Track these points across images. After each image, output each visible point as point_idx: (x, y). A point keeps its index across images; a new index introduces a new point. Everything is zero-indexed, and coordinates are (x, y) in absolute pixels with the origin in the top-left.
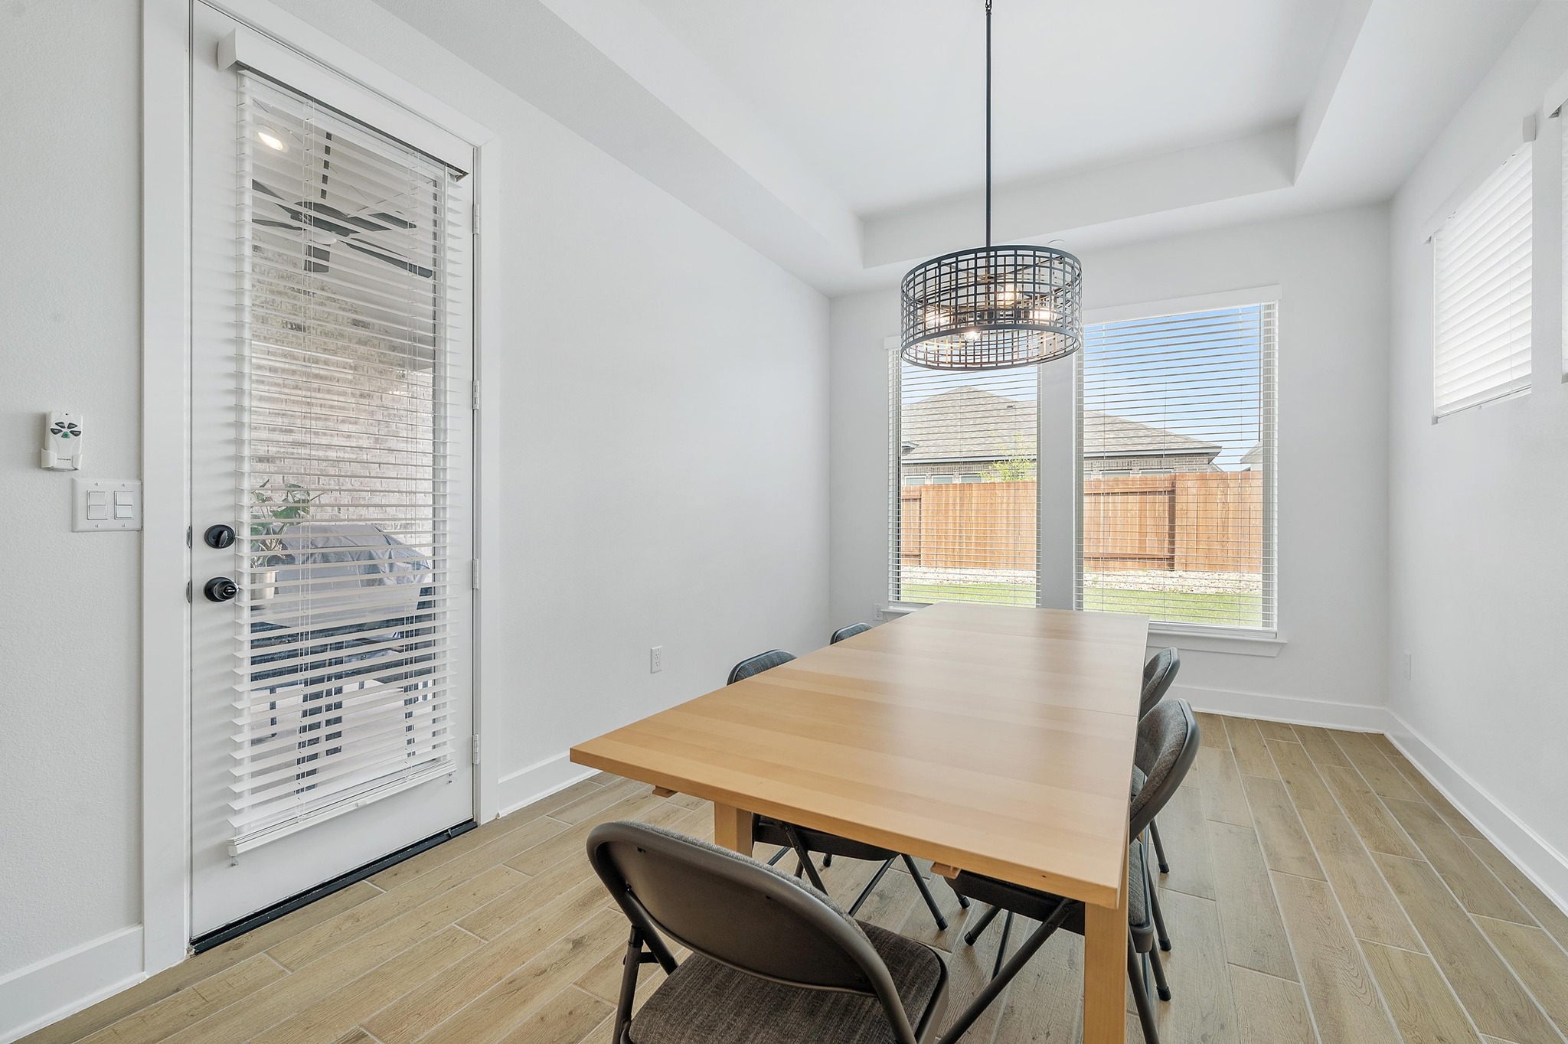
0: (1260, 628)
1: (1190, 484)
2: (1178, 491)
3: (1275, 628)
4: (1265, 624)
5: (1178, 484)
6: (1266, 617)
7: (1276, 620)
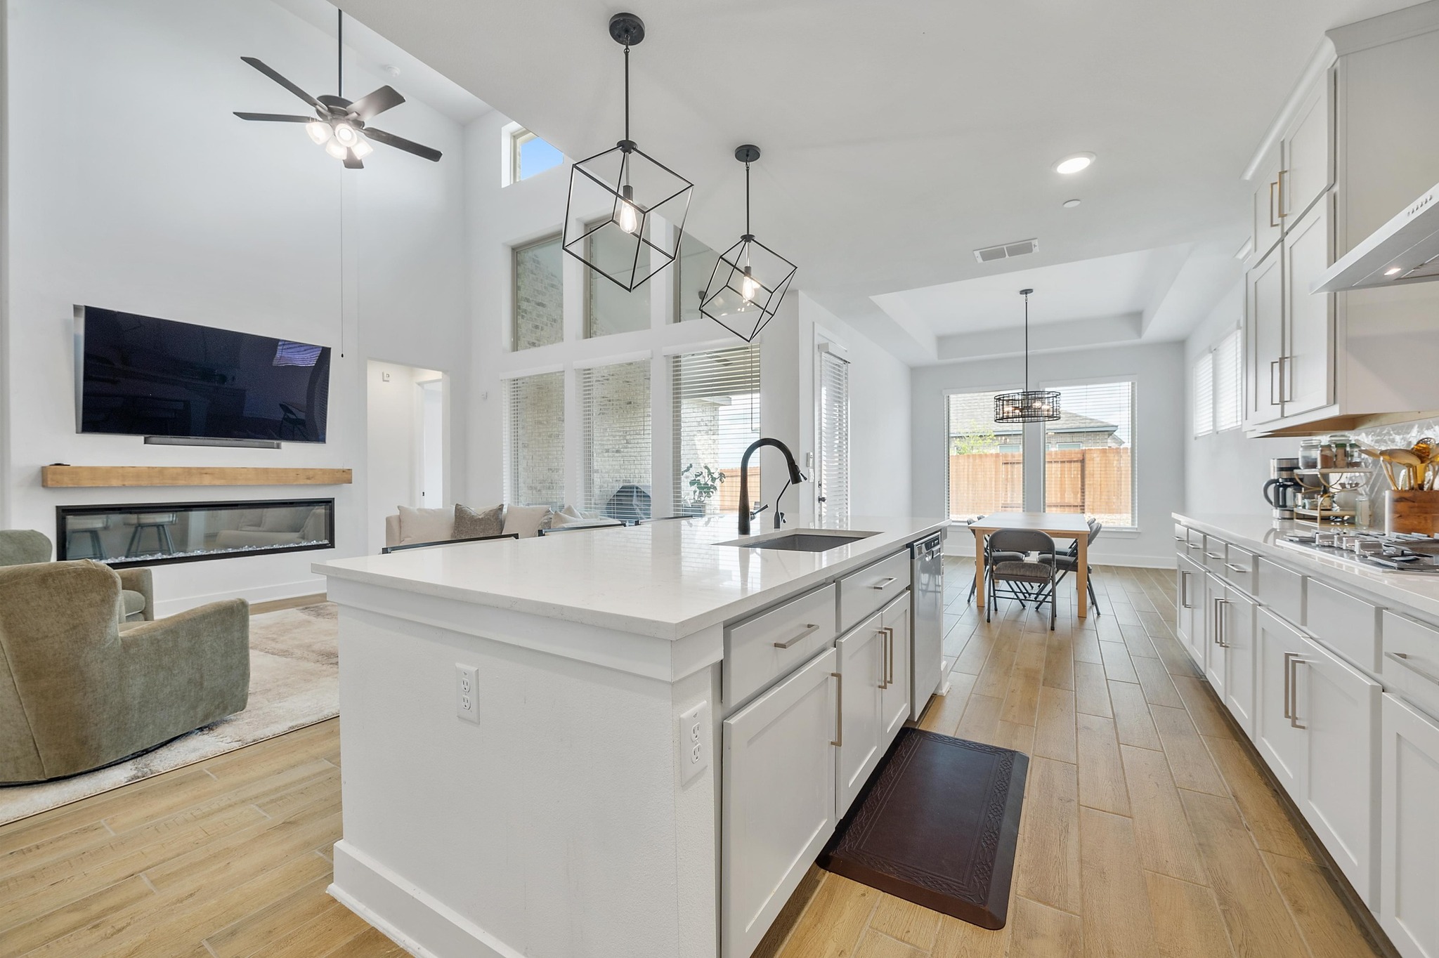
0: (1130, 526)
1: (1095, 455)
2: (1087, 461)
3: (1136, 526)
4: (1132, 525)
5: (1087, 456)
6: (1133, 521)
7: (1137, 522)
